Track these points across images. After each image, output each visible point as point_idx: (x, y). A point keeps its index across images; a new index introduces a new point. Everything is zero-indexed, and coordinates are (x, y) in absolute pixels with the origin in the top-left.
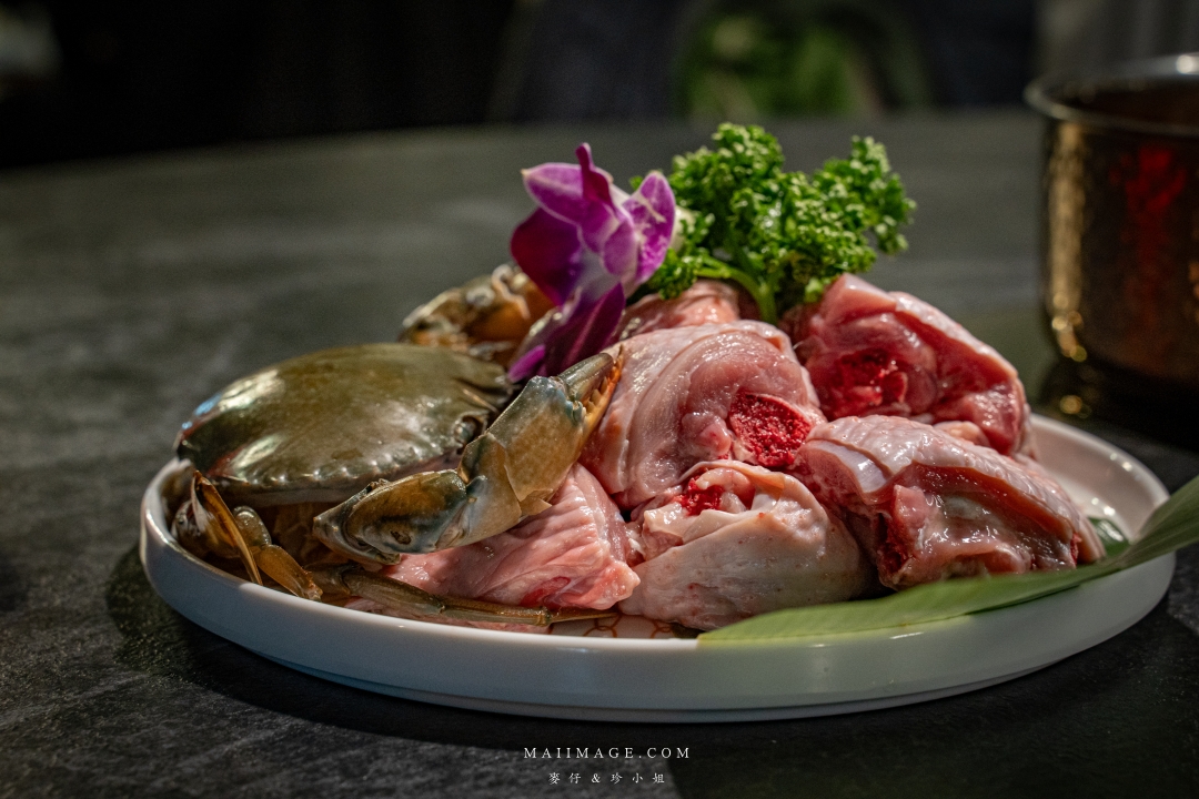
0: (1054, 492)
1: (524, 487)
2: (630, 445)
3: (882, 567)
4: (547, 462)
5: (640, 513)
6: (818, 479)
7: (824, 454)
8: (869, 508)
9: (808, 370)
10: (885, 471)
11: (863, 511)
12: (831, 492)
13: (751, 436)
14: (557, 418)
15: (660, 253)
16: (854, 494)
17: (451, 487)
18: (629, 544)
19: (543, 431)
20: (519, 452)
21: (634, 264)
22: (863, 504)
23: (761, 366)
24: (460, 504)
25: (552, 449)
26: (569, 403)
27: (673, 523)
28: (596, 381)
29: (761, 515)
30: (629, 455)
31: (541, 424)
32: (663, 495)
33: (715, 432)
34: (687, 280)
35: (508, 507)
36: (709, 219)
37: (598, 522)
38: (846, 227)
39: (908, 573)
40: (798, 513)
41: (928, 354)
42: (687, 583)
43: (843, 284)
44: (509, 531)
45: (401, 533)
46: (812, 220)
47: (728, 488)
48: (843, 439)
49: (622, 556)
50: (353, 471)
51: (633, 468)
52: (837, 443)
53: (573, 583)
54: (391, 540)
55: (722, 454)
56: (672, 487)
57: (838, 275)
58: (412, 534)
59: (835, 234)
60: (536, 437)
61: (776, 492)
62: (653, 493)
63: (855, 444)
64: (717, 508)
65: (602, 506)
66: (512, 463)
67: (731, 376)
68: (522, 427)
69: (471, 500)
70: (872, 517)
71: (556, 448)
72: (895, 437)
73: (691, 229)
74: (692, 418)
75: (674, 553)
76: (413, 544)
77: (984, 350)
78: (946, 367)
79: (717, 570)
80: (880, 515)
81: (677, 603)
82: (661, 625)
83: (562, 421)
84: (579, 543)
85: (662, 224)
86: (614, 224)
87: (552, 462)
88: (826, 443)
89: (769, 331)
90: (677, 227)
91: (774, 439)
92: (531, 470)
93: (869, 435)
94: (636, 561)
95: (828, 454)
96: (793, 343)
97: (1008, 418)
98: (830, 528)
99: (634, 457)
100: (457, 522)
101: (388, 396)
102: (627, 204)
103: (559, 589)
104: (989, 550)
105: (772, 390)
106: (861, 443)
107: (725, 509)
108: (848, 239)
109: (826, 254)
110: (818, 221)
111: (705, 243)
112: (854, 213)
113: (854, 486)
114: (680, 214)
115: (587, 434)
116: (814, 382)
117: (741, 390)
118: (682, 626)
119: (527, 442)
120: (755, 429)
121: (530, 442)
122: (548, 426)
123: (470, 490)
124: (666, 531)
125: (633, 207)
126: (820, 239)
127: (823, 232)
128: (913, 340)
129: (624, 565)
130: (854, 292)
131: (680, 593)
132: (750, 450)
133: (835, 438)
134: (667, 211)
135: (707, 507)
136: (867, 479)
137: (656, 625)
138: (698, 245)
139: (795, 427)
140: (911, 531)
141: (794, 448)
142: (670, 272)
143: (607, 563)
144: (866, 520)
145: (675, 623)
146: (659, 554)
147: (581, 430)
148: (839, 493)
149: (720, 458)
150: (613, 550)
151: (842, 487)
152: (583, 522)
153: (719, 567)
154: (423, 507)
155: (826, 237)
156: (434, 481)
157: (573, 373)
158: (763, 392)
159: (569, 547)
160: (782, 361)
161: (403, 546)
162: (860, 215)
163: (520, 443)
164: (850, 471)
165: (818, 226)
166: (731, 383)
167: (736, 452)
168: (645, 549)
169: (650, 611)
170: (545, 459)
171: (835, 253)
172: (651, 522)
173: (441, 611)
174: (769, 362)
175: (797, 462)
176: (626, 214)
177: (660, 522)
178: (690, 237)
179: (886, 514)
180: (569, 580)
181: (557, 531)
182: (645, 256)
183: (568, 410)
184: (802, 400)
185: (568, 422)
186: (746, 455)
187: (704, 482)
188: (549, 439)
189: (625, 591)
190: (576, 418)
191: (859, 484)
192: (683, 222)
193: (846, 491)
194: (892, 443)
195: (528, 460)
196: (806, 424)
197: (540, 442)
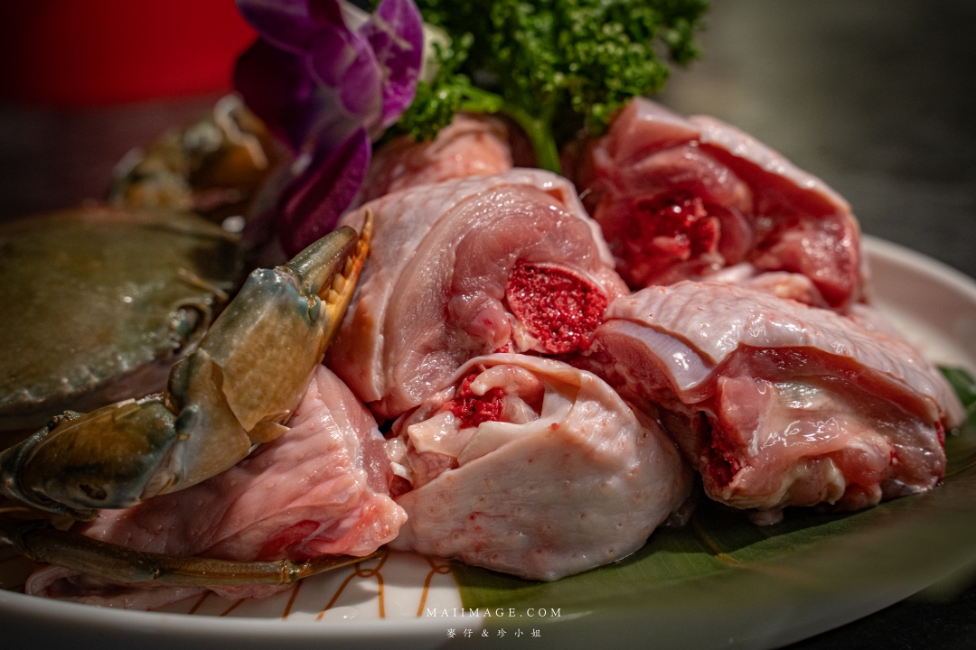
0: (910, 361)
1: (251, 414)
2: (386, 340)
3: (708, 478)
4: (280, 379)
5: (402, 427)
6: (621, 369)
7: (627, 339)
8: (689, 406)
9: (600, 222)
10: (706, 359)
11: (679, 408)
12: (639, 386)
13: (534, 318)
14: (288, 321)
15: (409, 88)
16: (667, 389)
17: (154, 423)
18: (391, 469)
19: (271, 341)
20: (241, 371)
21: (378, 101)
22: (679, 400)
23: (541, 229)
24: (169, 443)
25: (285, 361)
26: (303, 300)
27: (444, 440)
28: (337, 265)
29: (554, 426)
30: (386, 351)
31: (267, 331)
32: (431, 403)
33: (490, 319)
34: (444, 116)
35: (233, 439)
36: (467, 41)
37: (349, 445)
38: (633, 40)
39: (743, 486)
40: (600, 419)
41: (740, 190)
42: (468, 512)
43: (634, 113)
44: (239, 465)
45: (92, 486)
46: (590, 36)
47: (510, 389)
48: (650, 320)
49: (384, 486)
50: (38, 393)
51: (390, 371)
52: (642, 324)
53: (323, 527)
54: (81, 495)
55: (499, 345)
56: (441, 390)
57: (627, 102)
58: (107, 487)
59: (620, 52)
60: (263, 349)
61: (571, 391)
62: (417, 400)
63: (666, 326)
64: (499, 418)
65: (354, 424)
66: (233, 386)
67: (507, 245)
68: (241, 339)
69: (182, 437)
70: (691, 415)
71: (290, 360)
72: (715, 314)
73: (447, 54)
74: (461, 303)
75: (449, 478)
76: (108, 500)
77: (809, 183)
78: (763, 206)
79: (504, 495)
80: (703, 413)
81: (456, 537)
82: (438, 564)
83: (295, 324)
84: (327, 477)
85: (408, 53)
86: (351, 54)
87: (285, 378)
88: (628, 323)
89: (548, 181)
90: (428, 51)
91: (563, 319)
92: (258, 391)
93: (682, 313)
94: (400, 488)
95: (632, 339)
96: (579, 190)
97: (842, 263)
98: (642, 432)
99: (392, 356)
100: (167, 466)
101: (83, 285)
102: (364, 29)
103: (305, 536)
104: (839, 446)
105: (555, 257)
106: (674, 325)
107: (507, 419)
108: (636, 55)
109: (612, 77)
110: (599, 37)
111: (464, 69)
112: (640, 21)
113: (669, 381)
114: (432, 36)
115: (329, 333)
116: (607, 237)
117: (519, 261)
118: (463, 563)
119: (250, 357)
120: (539, 308)
121: (255, 356)
122: (277, 333)
123: (180, 425)
124: (436, 450)
125: (372, 33)
126: (603, 60)
127: (606, 50)
128: (723, 176)
129: (385, 499)
130: (650, 124)
131: (459, 525)
132: (535, 336)
133: (639, 318)
134: (415, 37)
135: (487, 418)
136: (684, 371)
137: (432, 565)
138: (456, 72)
139: (588, 301)
140: (743, 435)
141: (589, 330)
142: (421, 108)
143: (365, 497)
144: (683, 417)
145: (457, 561)
146: (429, 480)
147: (321, 330)
148: (648, 388)
149: (498, 351)
150: (371, 480)
151: (653, 381)
152: (332, 448)
153: (505, 491)
154: (119, 453)
155: (610, 57)
156: (132, 415)
157: (306, 258)
158: (546, 261)
159: (315, 482)
160: (566, 220)
161: (96, 502)
162: (648, 23)
163: (242, 359)
164: (662, 363)
165: (601, 42)
166: (505, 253)
167: (518, 340)
168: (412, 474)
169: (423, 547)
170: (276, 375)
171: (620, 75)
172: (417, 440)
173: (155, 577)
174: (552, 223)
175: (594, 348)
176: (363, 43)
177: (431, 441)
178: (445, 63)
179: (709, 412)
180: (317, 524)
181: (300, 461)
182: (391, 92)
183: (302, 309)
184: (595, 265)
185: (303, 325)
186: (529, 342)
187: (480, 386)
188: (279, 349)
189: (389, 532)
190: (314, 317)
191: (674, 378)
192: (436, 45)
193: (657, 386)
194: (711, 322)
195: (253, 379)
196: (601, 297)
197: (268, 354)
